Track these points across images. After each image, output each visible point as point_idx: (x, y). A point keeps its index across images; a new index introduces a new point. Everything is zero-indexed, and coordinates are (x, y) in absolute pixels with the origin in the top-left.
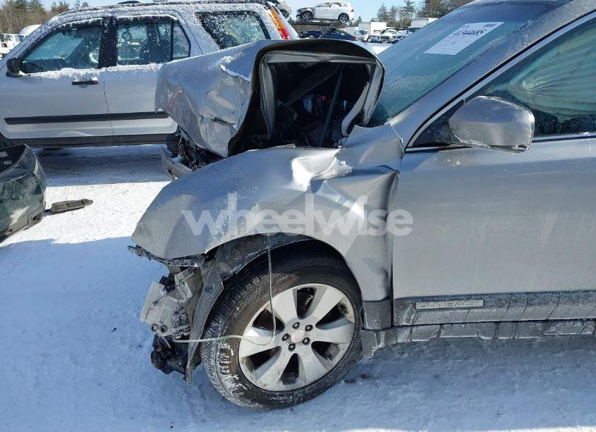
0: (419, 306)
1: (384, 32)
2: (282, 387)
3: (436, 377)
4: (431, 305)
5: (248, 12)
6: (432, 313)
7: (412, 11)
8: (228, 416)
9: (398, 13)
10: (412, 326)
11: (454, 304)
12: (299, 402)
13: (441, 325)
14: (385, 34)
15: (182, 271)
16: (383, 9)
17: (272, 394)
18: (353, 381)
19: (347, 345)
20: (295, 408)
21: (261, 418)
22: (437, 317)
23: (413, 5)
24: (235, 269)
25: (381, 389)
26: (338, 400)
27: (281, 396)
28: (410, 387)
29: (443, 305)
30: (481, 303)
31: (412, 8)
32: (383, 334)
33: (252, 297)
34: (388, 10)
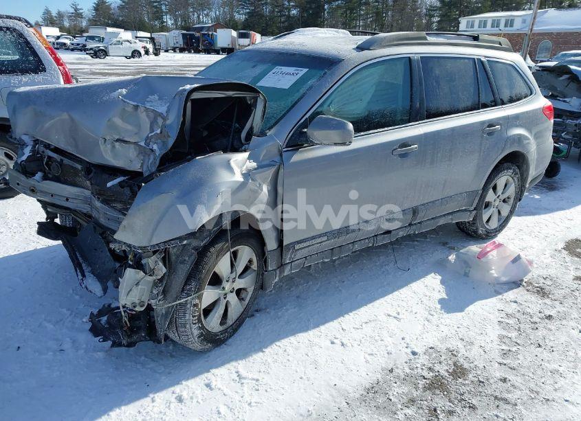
0: (297, 247)
1: (58, 38)
2: (221, 328)
3: (298, 297)
4: (301, 246)
5: (8, 29)
6: (303, 250)
7: (82, 18)
8: (185, 364)
9: (65, 18)
10: (291, 262)
11: (314, 242)
12: (231, 336)
13: (306, 257)
14: (61, 40)
15: (154, 254)
16: (47, 12)
17: (216, 334)
18: (253, 315)
19: (253, 288)
20: (227, 343)
21: (209, 356)
22: (305, 252)
23: (81, 11)
24: (205, 242)
25: (272, 314)
26: (251, 328)
27: (221, 334)
28: (288, 307)
29: (308, 244)
30: (326, 238)
31: (81, 14)
32: (278, 272)
33: (212, 261)
34: (54, 14)
